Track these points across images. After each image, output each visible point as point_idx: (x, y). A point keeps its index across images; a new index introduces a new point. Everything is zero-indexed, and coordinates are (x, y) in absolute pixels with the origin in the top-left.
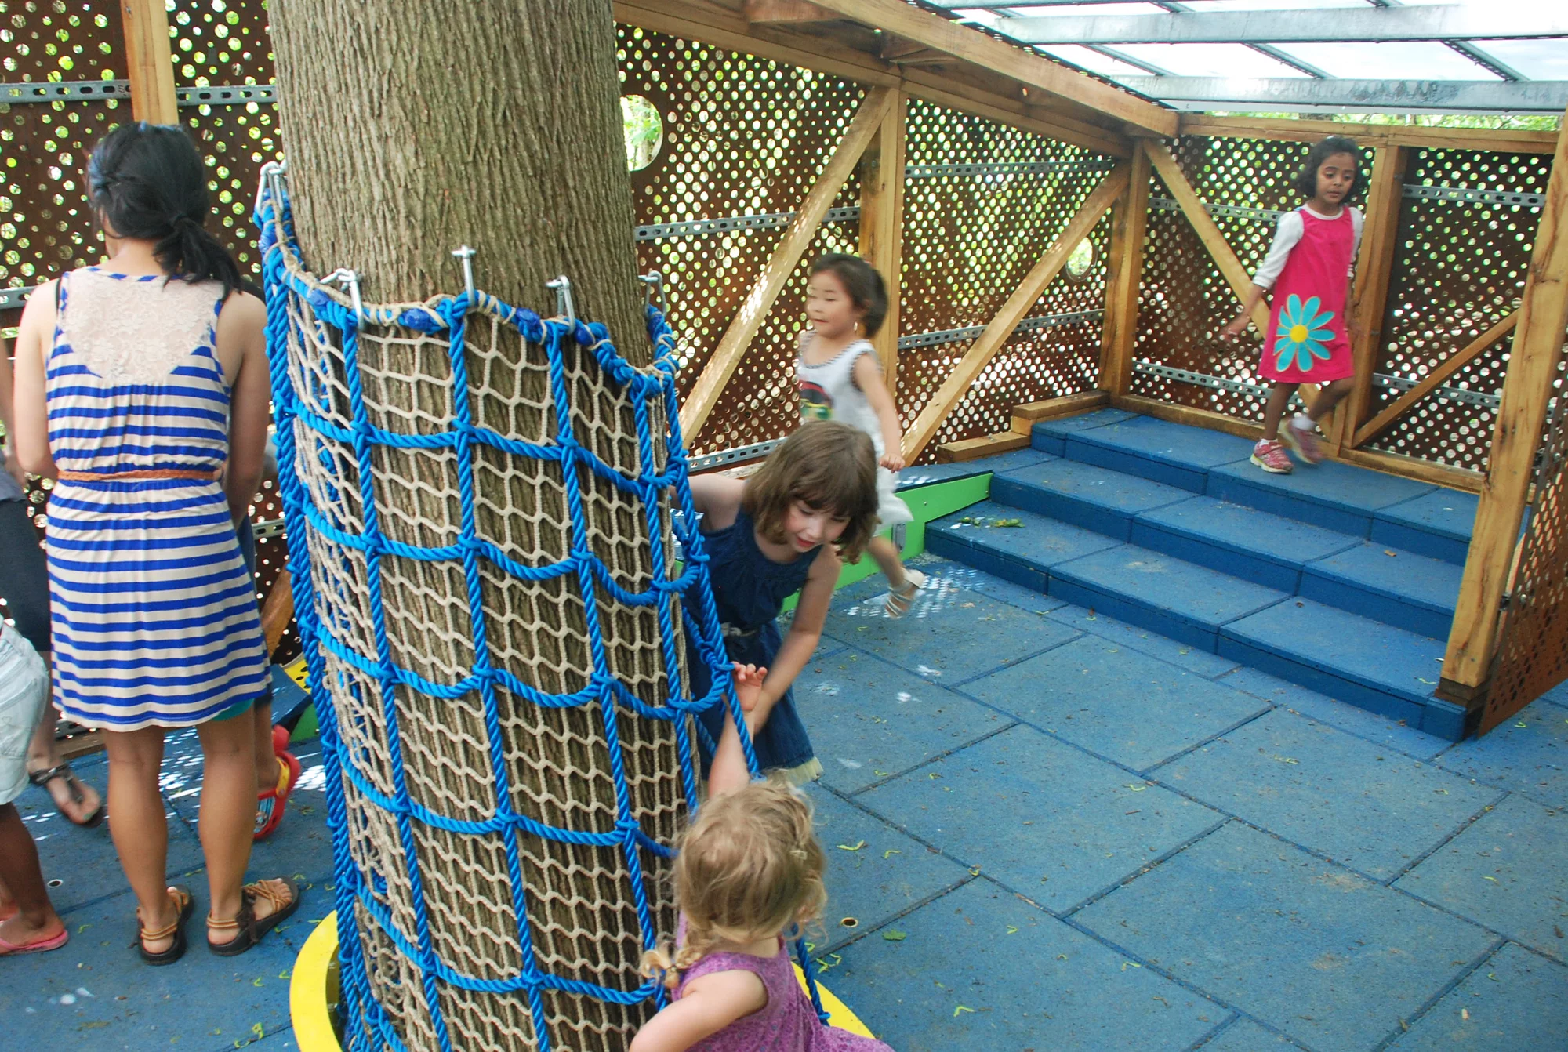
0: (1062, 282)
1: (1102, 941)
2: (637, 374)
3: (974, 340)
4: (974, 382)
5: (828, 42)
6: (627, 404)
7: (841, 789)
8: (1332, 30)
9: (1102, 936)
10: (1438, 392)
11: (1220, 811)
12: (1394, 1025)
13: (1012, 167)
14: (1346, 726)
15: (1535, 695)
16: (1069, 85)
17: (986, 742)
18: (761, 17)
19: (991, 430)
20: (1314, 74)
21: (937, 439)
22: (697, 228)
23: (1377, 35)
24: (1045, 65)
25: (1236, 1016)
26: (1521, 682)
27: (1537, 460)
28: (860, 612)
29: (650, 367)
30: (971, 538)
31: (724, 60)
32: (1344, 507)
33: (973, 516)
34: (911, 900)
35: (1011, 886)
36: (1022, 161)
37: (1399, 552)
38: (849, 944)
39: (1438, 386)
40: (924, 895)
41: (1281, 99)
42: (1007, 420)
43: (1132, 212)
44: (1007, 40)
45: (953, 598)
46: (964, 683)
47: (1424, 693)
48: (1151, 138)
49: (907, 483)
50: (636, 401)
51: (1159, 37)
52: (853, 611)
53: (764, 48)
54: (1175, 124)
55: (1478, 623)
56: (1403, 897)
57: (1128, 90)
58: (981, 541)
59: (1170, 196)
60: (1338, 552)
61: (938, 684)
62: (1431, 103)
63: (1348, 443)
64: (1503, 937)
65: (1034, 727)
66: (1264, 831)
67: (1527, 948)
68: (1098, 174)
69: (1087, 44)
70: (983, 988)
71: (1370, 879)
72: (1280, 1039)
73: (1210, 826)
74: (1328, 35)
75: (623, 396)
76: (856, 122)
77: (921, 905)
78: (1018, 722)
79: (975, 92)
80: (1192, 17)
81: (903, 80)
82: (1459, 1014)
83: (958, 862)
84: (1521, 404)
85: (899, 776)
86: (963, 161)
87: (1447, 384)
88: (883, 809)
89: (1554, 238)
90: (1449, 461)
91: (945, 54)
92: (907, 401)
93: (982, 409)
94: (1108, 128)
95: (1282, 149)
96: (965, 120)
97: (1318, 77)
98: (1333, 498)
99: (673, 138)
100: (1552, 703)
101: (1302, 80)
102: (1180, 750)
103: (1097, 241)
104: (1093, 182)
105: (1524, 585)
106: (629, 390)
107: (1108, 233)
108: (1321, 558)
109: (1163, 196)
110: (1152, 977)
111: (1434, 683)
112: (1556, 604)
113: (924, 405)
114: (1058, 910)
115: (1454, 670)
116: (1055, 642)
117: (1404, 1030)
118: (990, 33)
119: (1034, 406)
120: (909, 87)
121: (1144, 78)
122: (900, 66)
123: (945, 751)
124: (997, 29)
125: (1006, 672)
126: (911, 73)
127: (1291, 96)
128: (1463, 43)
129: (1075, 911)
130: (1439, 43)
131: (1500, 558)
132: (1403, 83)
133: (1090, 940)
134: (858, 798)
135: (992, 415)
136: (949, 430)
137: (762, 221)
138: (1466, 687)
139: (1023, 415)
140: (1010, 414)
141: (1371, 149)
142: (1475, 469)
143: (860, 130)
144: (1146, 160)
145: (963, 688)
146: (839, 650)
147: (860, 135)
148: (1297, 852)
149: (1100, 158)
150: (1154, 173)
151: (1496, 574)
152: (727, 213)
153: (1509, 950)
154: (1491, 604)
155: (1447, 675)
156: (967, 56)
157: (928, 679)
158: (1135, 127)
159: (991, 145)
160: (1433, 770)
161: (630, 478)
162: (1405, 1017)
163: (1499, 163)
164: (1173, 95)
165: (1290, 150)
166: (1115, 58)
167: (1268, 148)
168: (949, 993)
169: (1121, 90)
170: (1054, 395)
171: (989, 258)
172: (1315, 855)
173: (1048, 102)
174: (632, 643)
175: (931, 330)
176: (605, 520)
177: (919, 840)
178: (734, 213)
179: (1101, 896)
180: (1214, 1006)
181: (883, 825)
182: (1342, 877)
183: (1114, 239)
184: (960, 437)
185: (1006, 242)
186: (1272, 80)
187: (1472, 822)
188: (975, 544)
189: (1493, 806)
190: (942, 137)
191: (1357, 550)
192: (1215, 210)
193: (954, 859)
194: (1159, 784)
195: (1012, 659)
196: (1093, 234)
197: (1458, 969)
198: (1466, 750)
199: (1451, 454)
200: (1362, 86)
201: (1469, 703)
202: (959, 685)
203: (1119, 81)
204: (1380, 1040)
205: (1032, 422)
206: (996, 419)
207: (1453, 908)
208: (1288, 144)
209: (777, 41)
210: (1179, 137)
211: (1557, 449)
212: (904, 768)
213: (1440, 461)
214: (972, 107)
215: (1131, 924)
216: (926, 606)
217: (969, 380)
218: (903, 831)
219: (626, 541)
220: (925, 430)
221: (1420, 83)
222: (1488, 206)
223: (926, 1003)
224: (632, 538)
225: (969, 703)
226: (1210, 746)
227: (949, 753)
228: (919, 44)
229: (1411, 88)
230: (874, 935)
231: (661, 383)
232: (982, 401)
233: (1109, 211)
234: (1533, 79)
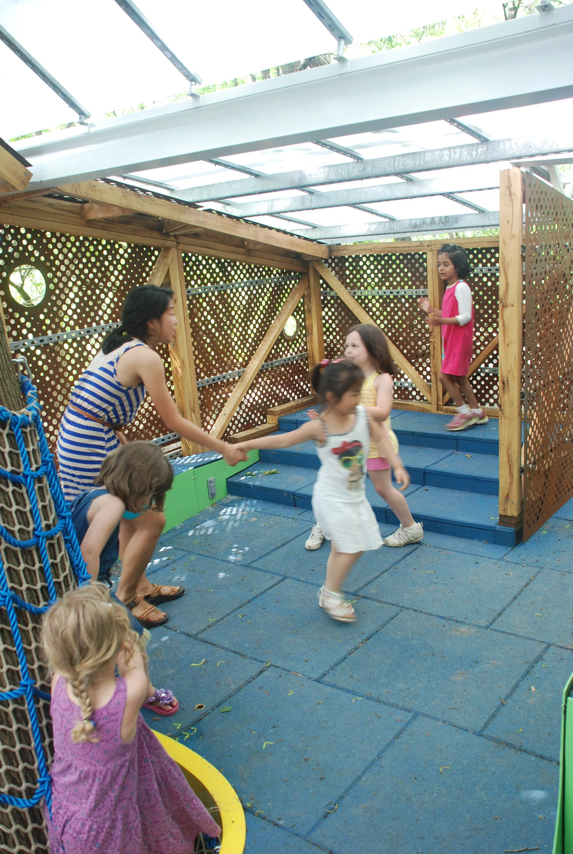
0: (283, 341)
1: (340, 689)
2: (14, 415)
3: (240, 377)
4: (243, 399)
5: (132, 227)
6: (11, 432)
7: (190, 633)
8: (388, 195)
9: (340, 686)
10: (479, 370)
11: (397, 606)
12: (499, 702)
13: (246, 283)
14: (458, 549)
15: (549, 515)
16: (267, 237)
17: (269, 591)
18: (92, 216)
19: (257, 424)
20: (390, 218)
21: (228, 433)
22: (73, 335)
23: (410, 195)
24: (252, 227)
25: (416, 715)
26: (540, 510)
27: (522, 395)
28: (195, 532)
29: (24, 410)
30: (251, 483)
31: (76, 241)
32: (442, 435)
33: (253, 471)
34: (233, 687)
35: (288, 668)
36: (251, 279)
37: (473, 455)
38: (201, 720)
39: (479, 367)
40: (241, 683)
41: (376, 233)
42: (265, 417)
43: (313, 299)
44: (230, 216)
45: (245, 517)
46: (254, 561)
47: (493, 524)
48: (318, 260)
49: (212, 458)
50: (15, 430)
51: (306, 207)
52: (191, 533)
53: (97, 233)
54: (327, 251)
55: (511, 483)
56: (495, 633)
57: (299, 237)
58: (257, 483)
59: (332, 289)
60: (443, 459)
61: (240, 565)
62: (447, 227)
63: (440, 403)
64: (548, 643)
65: (294, 579)
66: (421, 612)
67: (560, 647)
68: (293, 282)
69: (271, 214)
70: (277, 729)
71: (478, 627)
72: (440, 723)
73: (392, 615)
74: (387, 197)
75: (8, 428)
76: (155, 268)
77: (239, 689)
78: (286, 578)
79: (218, 246)
80: (320, 195)
81: (178, 243)
82: (530, 689)
83: (259, 661)
84: (509, 369)
85: (222, 619)
86: (218, 283)
87: (483, 366)
88: (214, 639)
89: (507, 284)
90: (491, 405)
91: (196, 227)
92: (208, 414)
93: (250, 413)
94: (293, 258)
95: (382, 258)
96: (217, 261)
97: (392, 220)
98: (436, 432)
99: (52, 286)
100: (558, 518)
101: (385, 222)
102: (373, 576)
103: (298, 317)
104: (291, 286)
105: (530, 460)
106: (11, 424)
107: (303, 312)
108: (434, 464)
109: (328, 289)
110: (370, 703)
111: (498, 518)
112: (549, 468)
113: (217, 415)
114: (315, 677)
115: (505, 510)
116: (301, 531)
117: (504, 704)
118: (220, 213)
119: (278, 408)
120: (181, 246)
121: (307, 230)
122: (175, 236)
123: (247, 600)
124: (224, 211)
125: (276, 552)
126: (182, 239)
127: (381, 231)
128: (451, 195)
129: (324, 675)
130: (441, 196)
131: (515, 447)
132: (433, 219)
133: (334, 689)
134: (200, 636)
135: (256, 416)
136: (234, 427)
137: (110, 327)
138: (512, 517)
139: (273, 413)
140: (266, 414)
141: (425, 253)
142: (496, 406)
143: (158, 272)
144: (316, 272)
145: (254, 565)
146: (184, 556)
147: (159, 275)
148: (439, 619)
149: (292, 274)
150: (322, 278)
151: (515, 456)
152: (90, 325)
153: (551, 650)
154: (516, 472)
155: (502, 513)
156: (208, 227)
157: (235, 563)
158: (307, 255)
159: (233, 273)
160: (503, 563)
161: (18, 473)
162: (503, 697)
163: (486, 253)
164: (323, 237)
165: (386, 258)
166: (290, 220)
167: (376, 258)
168: (259, 735)
169: (296, 237)
170: (289, 400)
171: (241, 333)
172: (448, 620)
173: (258, 247)
174: (34, 565)
175: (215, 375)
176: (7, 498)
177: (236, 652)
178: (94, 325)
179: (338, 664)
180: (404, 713)
181: (215, 648)
182: (464, 629)
183: (307, 315)
184: (241, 430)
185: (249, 323)
186: (370, 224)
187: (526, 587)
188: (254, 486)
189: (535, 577)
190: (205, 271)
191: (452, 457)
192: (355, 293)
193: (256, 659)
194: (364, 597)
195: (279, 544)
196: (295, 313)
197: (527, 665)
198: (520, 550)
199: (492, 401)
200: (414, 222)
201: (516, 526)
202: (251, 563)
203: (295, 233)
204: (492, 712)
205: (278, 417)
206: (259, 418)
207: (521, 634)
208: (385, 255)
209: (103, 228)
210: (331, 258)
211: (531, 389)
212: (225, 614)
213: (487, 405)
214: (219, 254)
215: (355, 676)
216: (231, 524)
217: (240, 398)
218: (226, 649)
219: (21, 508)
220: (219, 429)
221: (441, 218)
222: (485, 275)
223: (247, 744)
224: (25, 506)
225: (258, 572)
226: (388, 572)
227: (249, 602)
228: (181, 223)
229: (437, 220)
230: (214, 711)
231: (30, 418)
232: (250, 409)
233: (302, 300)
234: (492, 210)
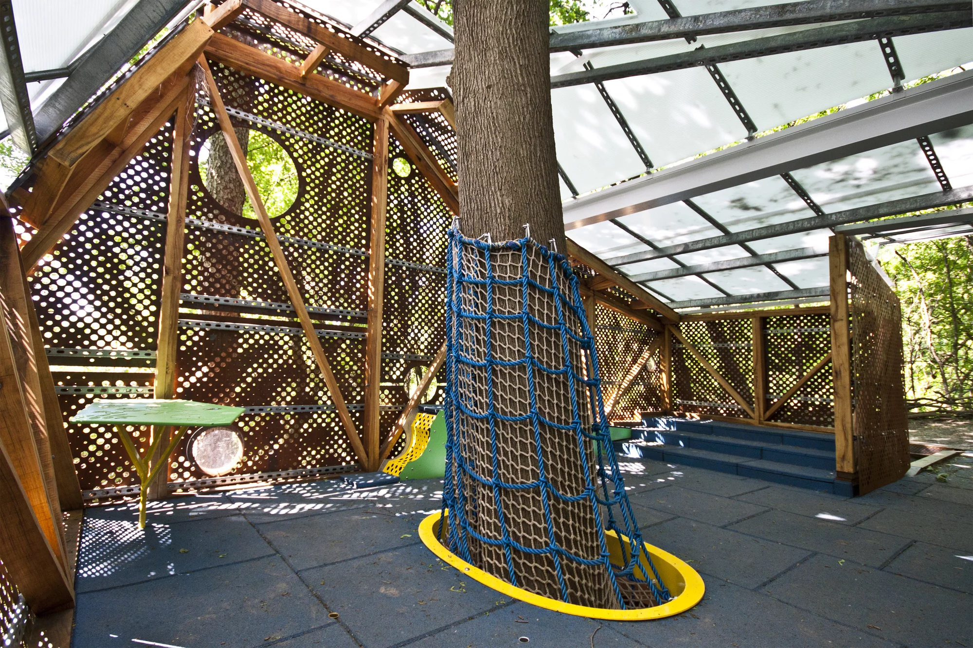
0: (645, 371)
11: (767, 507)
20: (727, 295)
25: (816, 553)
32: (770, 433)
35: (695, 519)
39: (792, 396)
43: (667, 348)
47: (832, 478)
48: (671, 324)
54: (679, 318)
55: (847, 446)
56: (862, 529)
60: (773, 446)
63: (762, 420)
65: (679, 486)
66: (789, 512)
68: (654, 336)
71: (844, 525)
73: (765, 510)
78: (672, 485)
84: (841, 362)
86: (612, 325)
89: (837, 306)
93: (623, 411)
96: (612, 312)
98: (764, 431)
103: (655, 359)
104: (653, 339)
105: (860, 431)
109: (677, 343)
115: (842, 467)
120: (596, 297)
129: (726, 526)
131: (848, 419)
133: (738, 533)
138: (848, 473)
144: (670, 332)
149: (654, 332)
151: (849, 426)
154: (850, 438)
155: (840, 469)
156: (618, 282)
158: (667, 319)
170: (647, 410)
179: (734, 523)
180: (804, 550)
189: (881, 511)
190: (605, 317)
191: (780, 446)
194: (738, 500)
196: (654, 356)
198: (859, 499)
201: (852, 481)
205: (641, 417)
207: (886, 533)
229: (762, 295)
232: (624, 408)
